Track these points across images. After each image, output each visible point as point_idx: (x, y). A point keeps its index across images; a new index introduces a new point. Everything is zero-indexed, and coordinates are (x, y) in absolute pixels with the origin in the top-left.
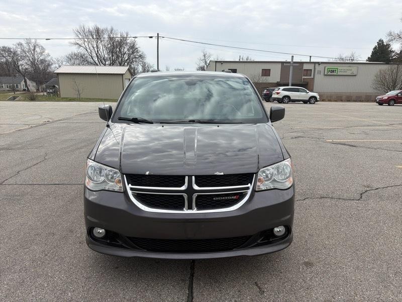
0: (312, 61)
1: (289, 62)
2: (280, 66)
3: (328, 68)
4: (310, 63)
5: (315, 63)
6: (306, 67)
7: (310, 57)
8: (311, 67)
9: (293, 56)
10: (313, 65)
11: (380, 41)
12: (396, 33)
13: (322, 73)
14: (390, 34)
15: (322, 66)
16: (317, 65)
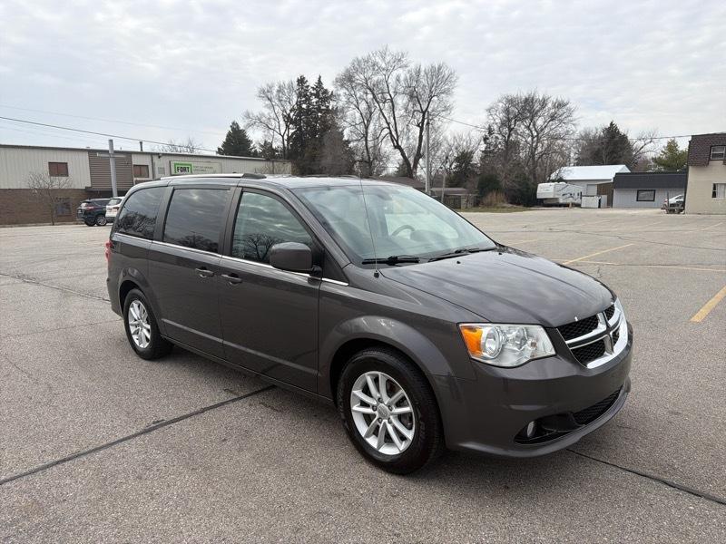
0: (144, 150)
1: (106, 152)
2: (86, 156)
3: (175, 164)
4: (142, 153)
5: (152, 154)
6: (136, 160)
7: (141, 143)
8: (145, 161)
9: (111, 141)
10: (149, 158)
11: (233, 123)
12: (255, 114)
13: (167, 171)
14: (248, 116)
15: (165, 160)
16: (155, 158)
